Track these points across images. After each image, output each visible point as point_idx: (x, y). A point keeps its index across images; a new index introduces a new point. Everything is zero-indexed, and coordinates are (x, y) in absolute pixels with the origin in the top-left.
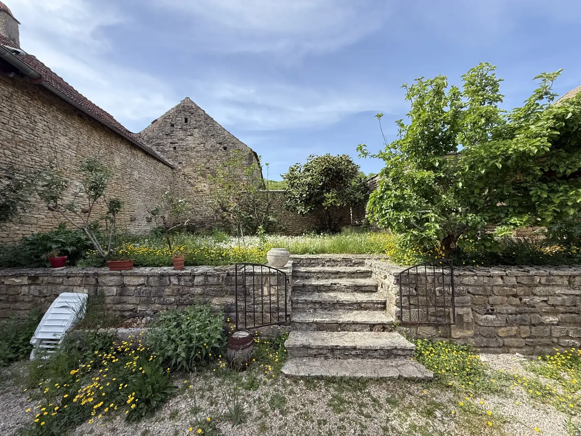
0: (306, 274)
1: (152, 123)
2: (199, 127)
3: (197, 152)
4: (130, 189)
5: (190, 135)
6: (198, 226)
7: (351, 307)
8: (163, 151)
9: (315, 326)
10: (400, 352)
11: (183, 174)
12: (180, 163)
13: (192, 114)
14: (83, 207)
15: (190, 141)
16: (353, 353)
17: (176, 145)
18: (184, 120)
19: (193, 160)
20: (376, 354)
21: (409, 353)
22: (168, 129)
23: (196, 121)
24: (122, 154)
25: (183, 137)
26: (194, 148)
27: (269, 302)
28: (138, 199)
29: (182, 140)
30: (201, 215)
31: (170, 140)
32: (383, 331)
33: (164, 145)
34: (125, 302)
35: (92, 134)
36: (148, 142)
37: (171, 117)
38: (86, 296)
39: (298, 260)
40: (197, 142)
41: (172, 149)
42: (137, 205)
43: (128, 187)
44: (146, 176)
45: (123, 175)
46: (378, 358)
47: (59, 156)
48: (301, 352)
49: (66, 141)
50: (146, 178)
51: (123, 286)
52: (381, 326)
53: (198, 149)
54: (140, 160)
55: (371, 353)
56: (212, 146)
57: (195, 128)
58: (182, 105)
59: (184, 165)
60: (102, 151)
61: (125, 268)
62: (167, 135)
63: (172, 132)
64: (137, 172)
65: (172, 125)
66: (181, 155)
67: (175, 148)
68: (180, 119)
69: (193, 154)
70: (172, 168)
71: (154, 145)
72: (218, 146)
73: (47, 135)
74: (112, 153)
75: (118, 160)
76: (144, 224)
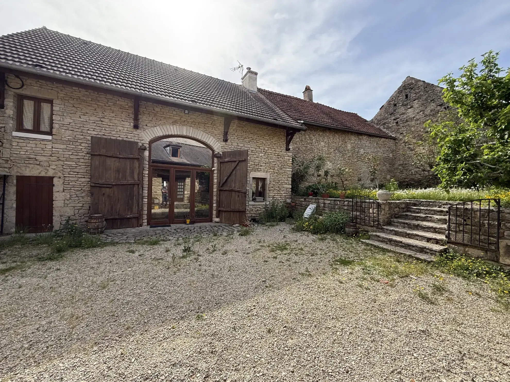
0: (417, 210)
1: (380, 109)
2: (418, 98)
3: (417, 120)
4: (357, 161)
5: (410, 108)
6: (416, 184)
7: (428, 230)
8: (388, 128)
9: (393, 232)
10: (428, 251)
11: (404, 142)
12: (401, 134)
13: (412, 89)
14: (331, 174)
15: (410, 113)
16: (400, 244)
17: (398, 120)
18: (405, 97)
19: (412, 128)
20: (414, 249)
21: (435, 253)
22: (391, 110)
23: (415, 93)
24: (351, 141)
25: (404, 111)
26: (414, 117)
27: (373, 216)
28: (363, 167)
29: (403, 114)
30: (420, 174)
31: (393, 118)
32: (436, 244)
33: (389, 123)
34: (325, 210)
35: (335, 136)
36: (377, 124)
37: (394, 99)
38: (315, 206)
39: (420, 202)
40: (417, 112)
41: (395, 124)
42: (363, 170)
43: (356, 160)
44: (369, 151)
45: (352, 154)
46: (414, 251)
47: (321, 152)
48: (376, 238)
49: (323, 144)
50: (370, 152)
51: (324, 204)
52: (436, 241)
53: (418, 117)
54: (365, 141)
55: (411, 247)
56: (431, 111)
57: (414, 100)
58: (403, 85)
59: (405, 134)
60: (340, 143)
61: (326, 197)
62: (391, 114)
63: (395, 110)
64: (362, 149)
65: (395, 105)
66: (402, 126)
67: (397, 123)
68: (402, 97)
69: (413, 123)
70: (394, 139)
71: (381, 125)
72: (439, 108)
73: (317, 144)
74: (346, 143)
75: (350, 145)
76: (369, 183)
